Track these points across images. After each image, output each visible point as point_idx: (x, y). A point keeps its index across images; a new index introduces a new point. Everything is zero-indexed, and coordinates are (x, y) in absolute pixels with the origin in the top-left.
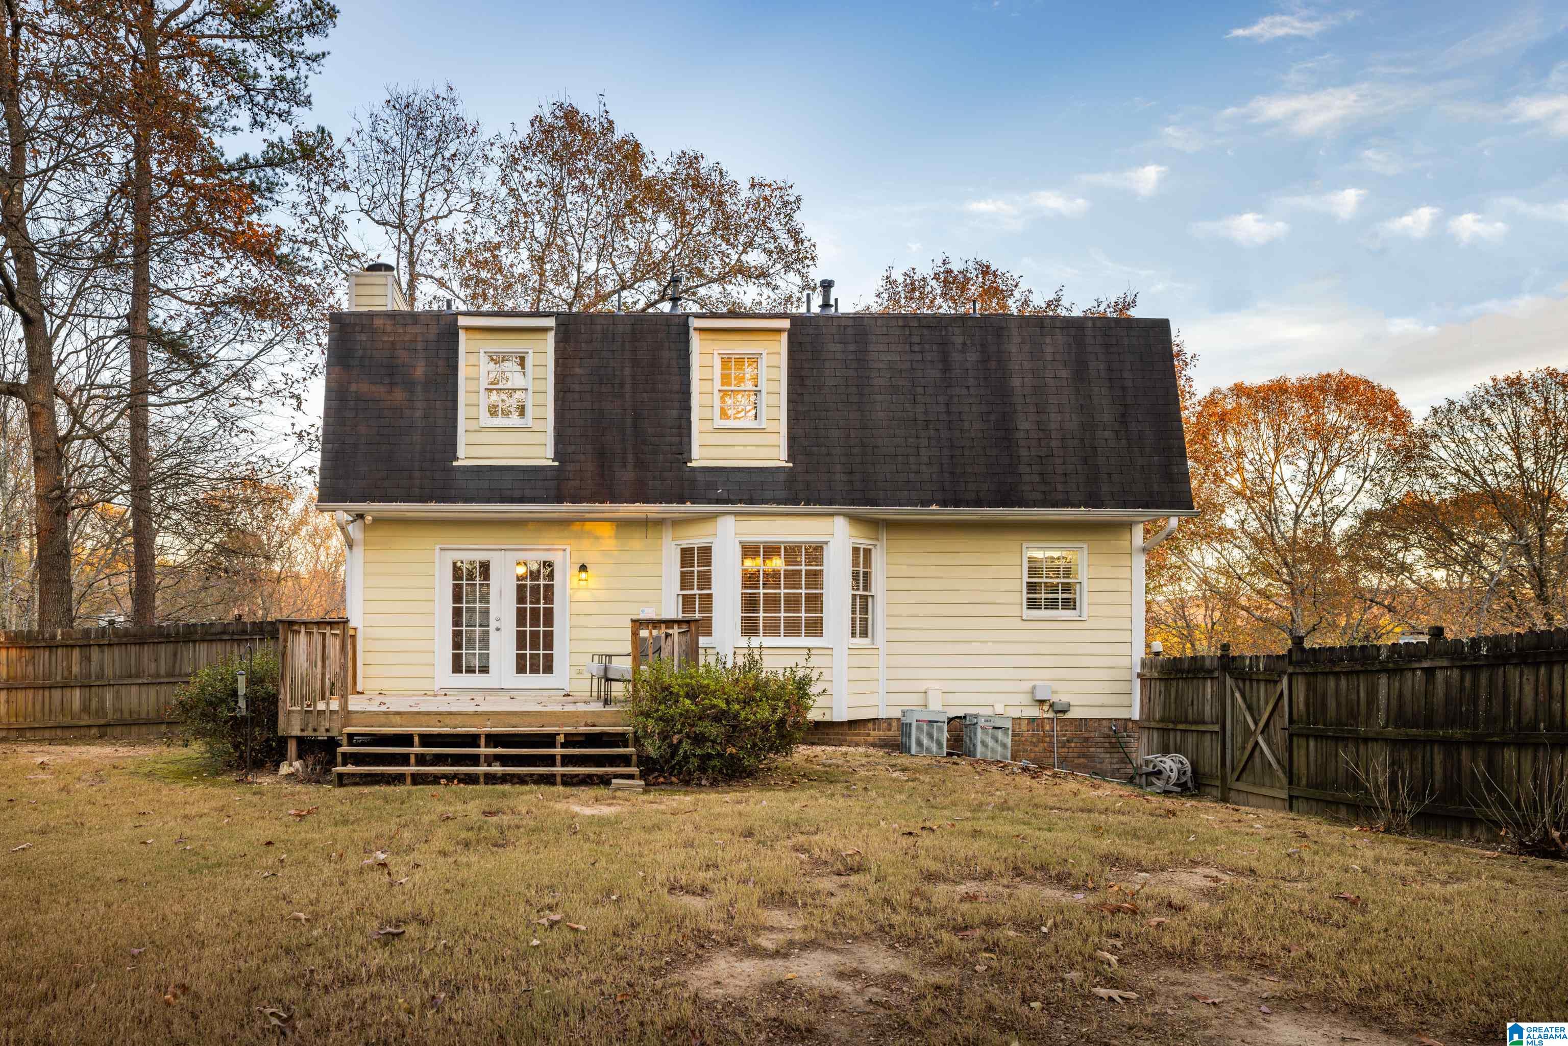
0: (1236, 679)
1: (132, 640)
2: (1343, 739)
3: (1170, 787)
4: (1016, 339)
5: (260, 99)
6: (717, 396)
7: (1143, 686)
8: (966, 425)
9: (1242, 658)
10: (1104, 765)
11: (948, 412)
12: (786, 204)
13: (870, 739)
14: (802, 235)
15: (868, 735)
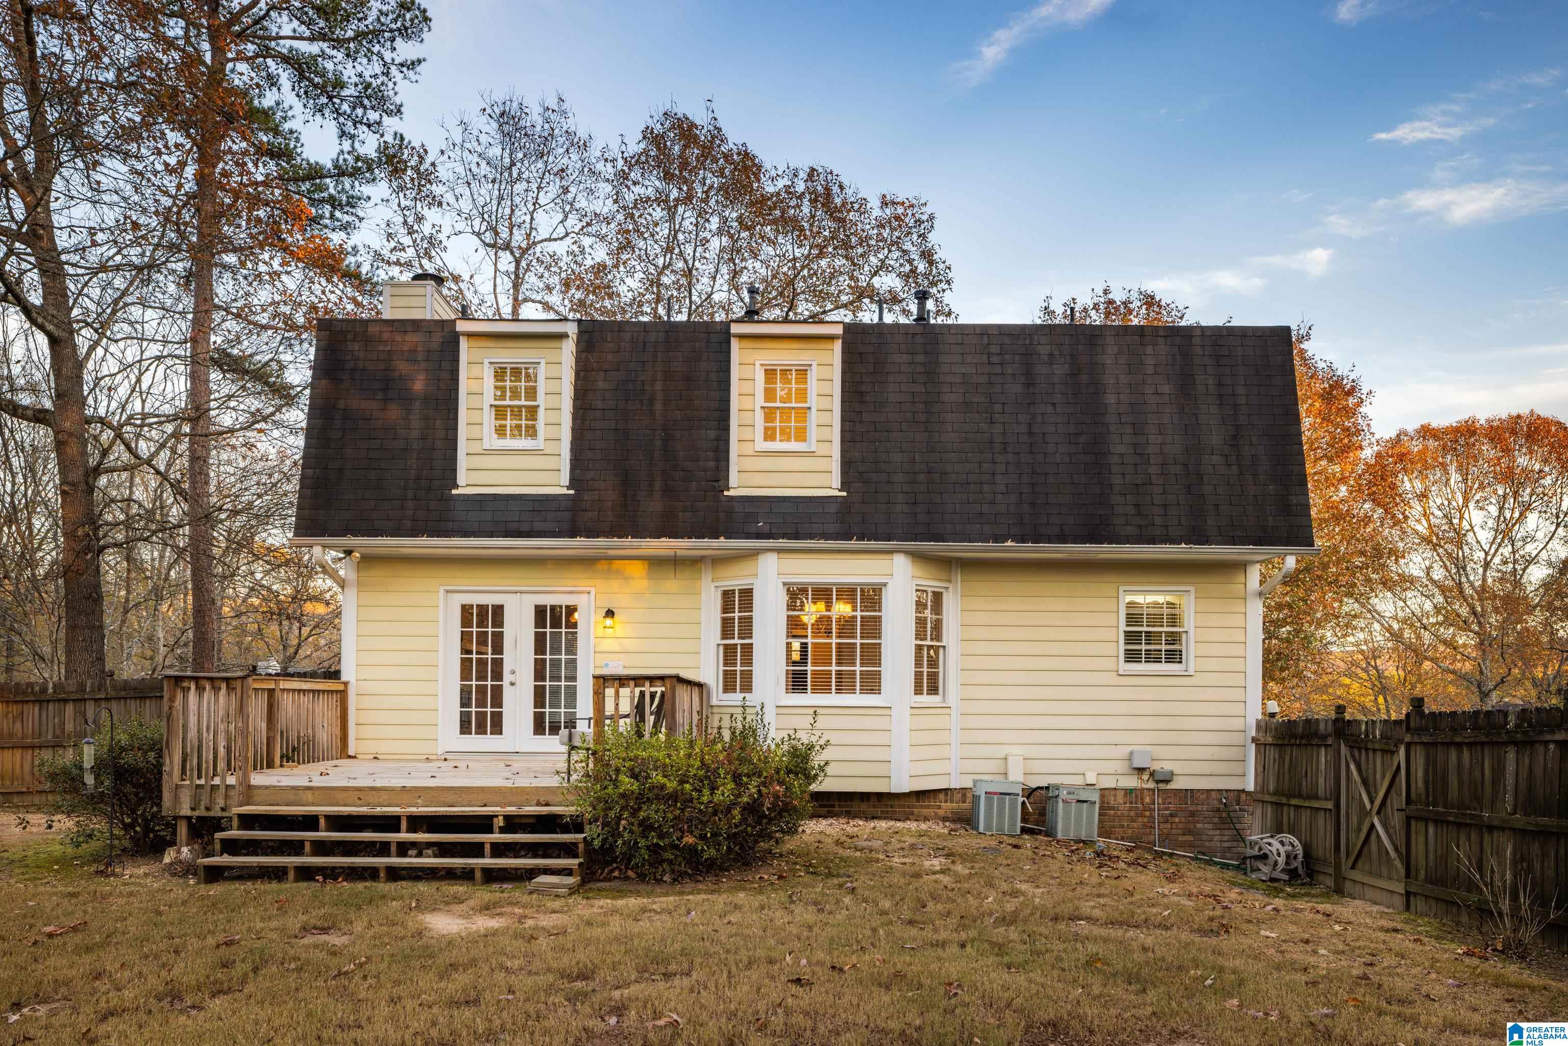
0: (1351, 747)
1: (132, 694)
2: (1467, 825)
3: (1277, 874)
4: (1112, 349)
5: (345, 107)
6: (759, 416)
7: (1258, 752)
8: (1051, 448)
9: (1358, 722)
10: (1213, 844)
11: (1030, 434)
12: (919, 222)
13: (941, 812)
14: (935, 257)
15: (939, 807)
